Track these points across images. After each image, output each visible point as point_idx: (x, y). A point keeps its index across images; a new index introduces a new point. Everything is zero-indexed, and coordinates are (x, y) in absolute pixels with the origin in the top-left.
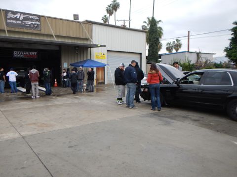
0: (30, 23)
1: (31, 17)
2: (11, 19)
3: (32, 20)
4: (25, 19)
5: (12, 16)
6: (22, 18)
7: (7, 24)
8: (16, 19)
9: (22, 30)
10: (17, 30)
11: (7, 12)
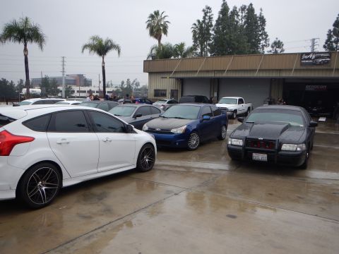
0: (320, 60)
1: (322, 55)
2: (305, 59)
3: (323, 57)
4: (316, 58)
5: (306, 57)
6: (314, 57)
7: (302, 64)
8: (309, 59)
9: (313, 68)
10: (309, 67)
11: (302, 54)
